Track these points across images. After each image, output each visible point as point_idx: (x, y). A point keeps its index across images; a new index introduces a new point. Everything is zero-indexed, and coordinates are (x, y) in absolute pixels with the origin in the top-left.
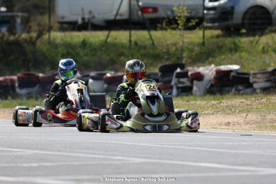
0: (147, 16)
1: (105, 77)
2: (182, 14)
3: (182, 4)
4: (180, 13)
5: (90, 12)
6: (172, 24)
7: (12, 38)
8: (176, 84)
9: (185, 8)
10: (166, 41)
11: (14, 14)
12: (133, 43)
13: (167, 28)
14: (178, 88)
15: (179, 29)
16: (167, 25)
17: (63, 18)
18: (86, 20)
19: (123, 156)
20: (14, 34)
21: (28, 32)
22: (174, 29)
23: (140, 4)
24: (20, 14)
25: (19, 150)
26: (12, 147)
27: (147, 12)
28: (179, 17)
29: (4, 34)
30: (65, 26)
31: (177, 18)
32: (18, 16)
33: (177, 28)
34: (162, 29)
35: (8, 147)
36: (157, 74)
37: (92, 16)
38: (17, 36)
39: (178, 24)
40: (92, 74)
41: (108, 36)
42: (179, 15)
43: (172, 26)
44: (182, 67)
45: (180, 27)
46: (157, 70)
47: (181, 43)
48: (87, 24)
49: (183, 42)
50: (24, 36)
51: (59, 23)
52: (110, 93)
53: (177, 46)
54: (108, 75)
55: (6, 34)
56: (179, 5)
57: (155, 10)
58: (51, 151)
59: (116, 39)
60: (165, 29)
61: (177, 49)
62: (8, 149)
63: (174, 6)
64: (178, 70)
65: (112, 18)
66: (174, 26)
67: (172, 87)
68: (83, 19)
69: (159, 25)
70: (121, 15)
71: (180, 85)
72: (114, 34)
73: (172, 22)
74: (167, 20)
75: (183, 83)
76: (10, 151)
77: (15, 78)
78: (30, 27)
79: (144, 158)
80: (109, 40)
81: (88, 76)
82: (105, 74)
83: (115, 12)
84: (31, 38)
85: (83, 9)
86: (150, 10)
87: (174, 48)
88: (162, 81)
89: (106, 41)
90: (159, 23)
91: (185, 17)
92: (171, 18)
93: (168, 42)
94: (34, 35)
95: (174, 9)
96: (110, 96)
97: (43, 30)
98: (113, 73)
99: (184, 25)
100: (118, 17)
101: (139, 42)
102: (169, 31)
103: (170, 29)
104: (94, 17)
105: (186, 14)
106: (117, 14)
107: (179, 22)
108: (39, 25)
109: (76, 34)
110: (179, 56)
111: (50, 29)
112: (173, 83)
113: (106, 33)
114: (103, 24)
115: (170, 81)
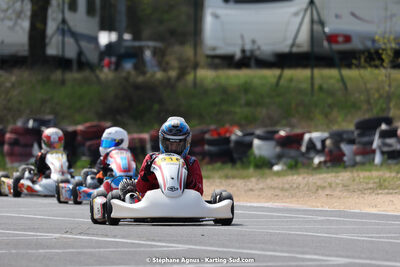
0: (336, 47)
1: (276, 136)
2: (388, 46)
3: (388, 30)
4: (385, 44)
5: (254, 42)
6: (374, 60)
7: (140, 79)
8: (380, 147)
9: (392, 37)
10: (365, 84)
11: (143, 43)
12: (316, 87)
13: (367, 65)
14: (383, 153)
15: (384, 67)
16: (366, 61)
17: (214, 49)
18: (248, 54)
19: (316, 254)
20: (144, 73)
21: (165, 70)
22: (376, 67)
23: (327, 30)
24: (151, 44)
25: (164, 244)
26: (153, 240)
27: (336, 42)
28: (383, 50)
29: (129, 73)
30: (217, 61)
31: (380, 51)
32: (148, 47)
33: (382, 65)
34: (358, 66)
35: (148, 240)
36: (353, 132)
37: (255, 47)
38: (148, 75)
39: (382, 60)
40: (258, 132)
41: (280, 77)
42: (383, 46)
43: (373, 63)
44: (389, 121)
45: (385, 64)
46: (351, 127)
47: (387, 88)
48: (249, 58)
49: (390, 86)
50: (159, 75)
51: (208, 56)
52: (284, 160)
53: (381, 91)
54: (282, 133)
55: (133, 73)
56: (385, 33)
57: (348, 39)
58: (211, 246)
59: (291, 80)
60: (364, 67)
61: (381, 96)
62: (149, 243)
63: (376, 33)
64: (384, 127)
65: (286, 49)
66: (377, 62)
67: (374, 152)
68: (243, 51)
69: (354, 61)
70: (299, 46)
71: (386, 149)
72: (288, 73)
73: (373, 57)
74: (366, 54)
75: (390, 145)
76: (151, 246)
77: (146, 136)
78: (167, 63)
79: (348, 257)
80: (282, 82)
81: (252, 134)
82: (277, 132)
83: (290, 42)
84: (169, 79)
85: (242, 37)
86: (340, 39)
87: (376, 96)
88: (359, 143)
89: (277, 84)
90: (356, 58)
91: (391, 49)
92: (372, 51)
93: (369, 86)
94: (173, 74)
95: (377, 37)
96: (285, 164)
97: (186, 67)
98: (288, 129)
99: (392, 62)
100: (295, 50)
101: (325, 86)
102: (369, 69)
103: (371, 66)
104: (259, 48)
105: (393, 45)
106: (293, 45)
107: (384, 57)
108: (180, 60)
109: (233, 73)
110: (384, 106)
111: (196, 66)
112: (375, 146)
113: (277, 72)
114: (272, 59)
115: (371, 143)
